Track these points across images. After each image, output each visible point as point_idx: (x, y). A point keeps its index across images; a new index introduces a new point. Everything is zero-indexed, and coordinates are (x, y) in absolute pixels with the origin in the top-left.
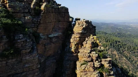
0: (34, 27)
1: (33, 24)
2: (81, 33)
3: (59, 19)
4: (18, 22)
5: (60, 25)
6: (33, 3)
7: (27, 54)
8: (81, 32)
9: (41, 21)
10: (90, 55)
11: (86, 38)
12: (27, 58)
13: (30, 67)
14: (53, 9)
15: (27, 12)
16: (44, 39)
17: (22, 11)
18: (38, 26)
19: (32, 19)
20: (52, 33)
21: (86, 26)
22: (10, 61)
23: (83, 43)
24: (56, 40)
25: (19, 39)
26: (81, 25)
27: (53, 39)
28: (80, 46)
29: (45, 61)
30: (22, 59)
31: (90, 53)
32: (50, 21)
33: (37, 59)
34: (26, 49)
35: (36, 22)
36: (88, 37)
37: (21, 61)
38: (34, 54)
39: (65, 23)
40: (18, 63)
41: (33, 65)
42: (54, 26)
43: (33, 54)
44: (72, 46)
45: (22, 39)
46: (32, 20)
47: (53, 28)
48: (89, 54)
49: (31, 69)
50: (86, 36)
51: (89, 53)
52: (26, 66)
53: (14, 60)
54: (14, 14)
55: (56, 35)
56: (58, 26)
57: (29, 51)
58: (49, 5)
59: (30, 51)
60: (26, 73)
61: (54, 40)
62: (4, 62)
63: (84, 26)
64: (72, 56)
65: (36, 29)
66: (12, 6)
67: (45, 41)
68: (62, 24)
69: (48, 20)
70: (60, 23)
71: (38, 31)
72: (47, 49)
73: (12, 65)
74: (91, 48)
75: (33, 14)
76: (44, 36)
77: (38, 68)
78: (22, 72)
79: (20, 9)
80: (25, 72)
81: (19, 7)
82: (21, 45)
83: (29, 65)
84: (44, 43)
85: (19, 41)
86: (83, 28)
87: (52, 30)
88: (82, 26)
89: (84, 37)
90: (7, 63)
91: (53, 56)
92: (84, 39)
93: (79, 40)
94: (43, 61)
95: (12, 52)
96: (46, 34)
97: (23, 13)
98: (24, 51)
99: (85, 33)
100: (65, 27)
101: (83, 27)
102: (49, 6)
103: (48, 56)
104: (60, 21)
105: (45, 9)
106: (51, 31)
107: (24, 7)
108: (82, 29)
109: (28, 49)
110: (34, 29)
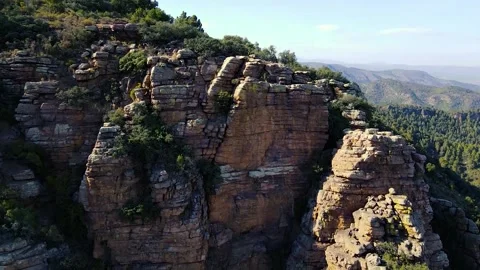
0: (208, 148)
1: (207, 140)
2: (351, 179)
3: (289, 123)
4: (164, 135)
5: (291, 141)
6: (215, 81)
7: (174, 221)
8: (348, 174)
9: (229, 131)
10: (358, 263)
11: (370, 199)
12: (175, 230)
13: (180, 255)
14: (270, 95)
15: (194, 108)
16: (235, 182)
17: (183, 106)
18: (220, 145)
19: (203, 126)
20: (262, 165)
21: (372, 158)
22: (137, 229)
23: (354, 214)
24: (272, 187)
25: (158, 182)
26: (354, 150)
27: (262, 185)
28: (342, 220)
29: (229, 245)
30: (162, 232)
31: (363, 255)
32: (257, 131)
33: (197, 239)
34: (172, 209)
35: (214, 135)
36: (377, 196)
37: (160, 235)
38: (191, 224)
39: (307, 136)
40: (153, 238)
41: (188, 252)
42: (272, 144)
43: (188, 222)
44: (317, 215)
45: (164, 181)
46: (204, 129)
47: (267, 151)
48: (357, 259)
49: (183, 261)
50: (370, 192)
51: (356, 256)
52: (171, 249)
53: (145, 229)
54: (163, 114)
55: (274, 171)
56: (283, 146)
57: (178, 213)
58: (255, 85)
59: (183, 213)
60: (169, 266)
61: (264, 186)
62: (126, 231)
63: (365, 157)
64: (311, 250)
65: (214, 152)
66: (160, 94)
67: (239, 186)
68: (299, 139)
69: (251, 128)
70: (290, 135)
71: (219, 159)
72: (242, 211)
73: (141, 240)
74: (372, 240)
75: (213, 111)
76: (233, 174)
77: (200, 262)
78: (160, 261)
79: (178, 100)
80: (169, 263)
81: (175, 96)
82: (161, 196)
83: (175, 250)
84: (235, 194)
85: (157, 186)
86: (359, 163)
87: (266, 156)
88: (359, 155)
89: (361, 194)
90: (131, 232)
91: (262, 233)
92: (360, 197)
93: (341, 200)
94: (223, 242)
95: (139, 211)
96: (244, 166)
97: (186, 109)
98: (166, 213)
99: (366, 181)
100: (309, 147)
101: (359, 159)
102: (255, 88)
103: (244, 230)
104: (290, 131)
105: (244, 98)
106: (259, 158)
107: (187, 94)
108: (355, 164)
109: (177, 208)
110: (209, 152)
